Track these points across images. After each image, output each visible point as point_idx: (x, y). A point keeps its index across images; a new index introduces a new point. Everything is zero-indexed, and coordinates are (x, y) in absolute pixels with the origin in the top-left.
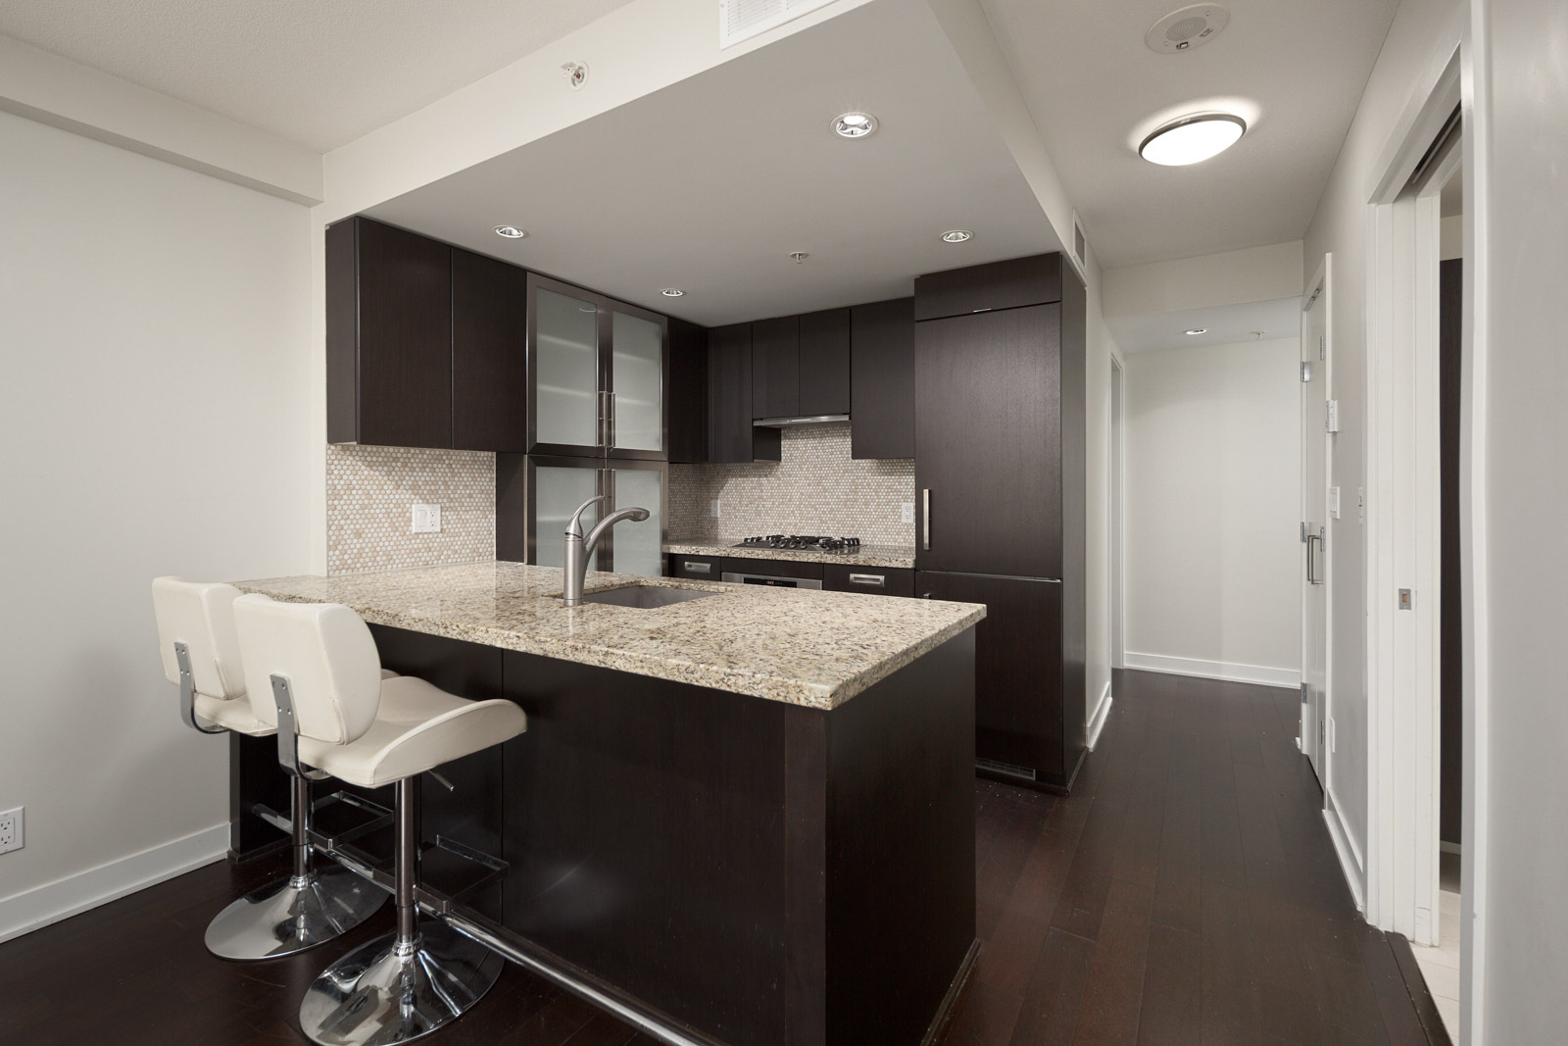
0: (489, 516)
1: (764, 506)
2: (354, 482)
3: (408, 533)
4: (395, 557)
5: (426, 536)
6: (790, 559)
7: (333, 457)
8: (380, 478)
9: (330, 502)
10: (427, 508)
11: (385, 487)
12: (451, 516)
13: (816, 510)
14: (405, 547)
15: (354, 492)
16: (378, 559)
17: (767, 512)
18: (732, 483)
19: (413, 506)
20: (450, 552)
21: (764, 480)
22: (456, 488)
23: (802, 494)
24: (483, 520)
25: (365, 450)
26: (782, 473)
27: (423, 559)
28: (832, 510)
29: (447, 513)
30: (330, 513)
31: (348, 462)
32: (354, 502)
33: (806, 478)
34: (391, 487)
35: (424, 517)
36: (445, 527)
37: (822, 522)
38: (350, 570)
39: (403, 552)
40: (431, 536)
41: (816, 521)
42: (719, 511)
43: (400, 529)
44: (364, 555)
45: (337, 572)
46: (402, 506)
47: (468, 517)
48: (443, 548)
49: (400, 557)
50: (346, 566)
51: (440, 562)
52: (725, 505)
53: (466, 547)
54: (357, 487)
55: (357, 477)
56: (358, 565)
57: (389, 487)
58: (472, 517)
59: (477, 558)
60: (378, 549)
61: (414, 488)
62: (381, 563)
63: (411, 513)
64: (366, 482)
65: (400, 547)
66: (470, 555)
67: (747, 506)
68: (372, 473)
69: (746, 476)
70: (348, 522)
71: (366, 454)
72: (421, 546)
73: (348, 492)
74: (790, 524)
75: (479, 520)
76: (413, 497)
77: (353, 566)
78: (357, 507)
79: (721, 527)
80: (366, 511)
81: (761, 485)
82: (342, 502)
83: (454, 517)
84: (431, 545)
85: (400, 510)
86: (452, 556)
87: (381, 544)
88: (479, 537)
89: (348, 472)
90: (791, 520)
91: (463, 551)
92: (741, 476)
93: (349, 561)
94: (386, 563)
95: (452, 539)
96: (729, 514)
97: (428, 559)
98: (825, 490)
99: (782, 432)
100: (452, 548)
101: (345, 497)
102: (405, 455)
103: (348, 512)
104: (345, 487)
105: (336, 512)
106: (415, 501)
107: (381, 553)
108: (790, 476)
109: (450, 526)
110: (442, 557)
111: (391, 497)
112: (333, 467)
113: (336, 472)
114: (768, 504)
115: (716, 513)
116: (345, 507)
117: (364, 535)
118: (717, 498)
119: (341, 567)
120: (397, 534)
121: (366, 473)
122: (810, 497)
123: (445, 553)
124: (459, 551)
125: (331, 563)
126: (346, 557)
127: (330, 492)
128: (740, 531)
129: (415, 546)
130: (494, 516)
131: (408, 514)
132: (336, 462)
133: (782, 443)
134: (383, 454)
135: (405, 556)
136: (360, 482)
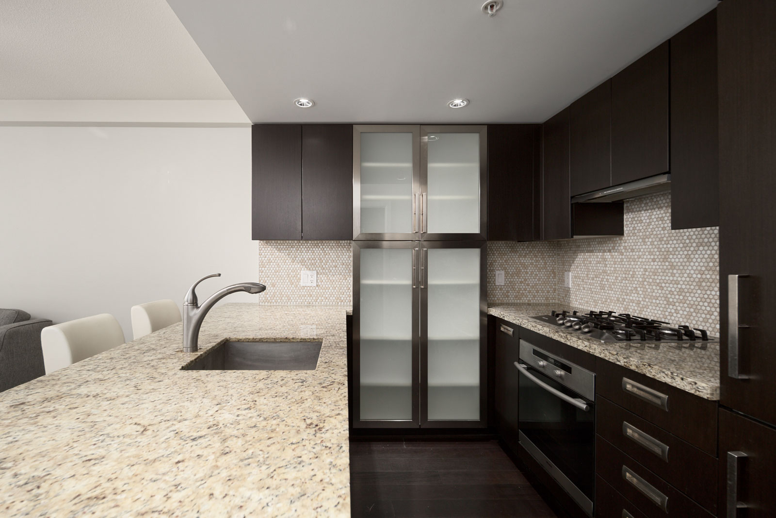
0: (348, 279)
1: (607, 280)
2: (272, 259)
3: (299, 286)
4: (292, 298)
5: (308, 288)
6: (563, 341)
7: (262, 247)
8: (284, 256)
9: (260, 269)
10: (309, 273)
11: (287, 261)
12: (324, 277)
13: (662, 288)
14: (297, 293)
15: (272, 264)
16: (283, 298)
17: (610, 286)
18: (580, 258)
19: (301, 271)
20: (323, 298)
21: (607, 255)
22: (327, 262)
23: (645, 270)
24: (344, 281)
25: (277, 243)
26: (625, 248)
27: (307, 300)
28: (681, 291)
29: (321, 276)
30: (260, 274)
31: (269, 249)
32: (272, 269)
33: (651, 253)
34: (290, 261)
35: (307, 278)
36: (320, 283)
37: (669, 303)
38: (269, 303)
39: (296, 296)
40: (311, 288)
41: (663, 302)
42: (571, 282)
43: (294, 284)
44: (276, 296)
45: (264, 303)
46: (296, 271)
47: (334, 278)
48: (318, 296)
49: (294, 298)
50: (268, 301)
51: (317, 303)
52: (576, 277)
53: (332, 296)
54: (273, 261)
55: (273, 256)
56: (273, 301)
57: (289, 261)
58: (337, 279)
59: (340, 303)
60: (283, 293)
61: (302, 262)
62: (285, 301)
63: (300, 275)
64: (277, 259)
65: (294, 293)
66: (335, 301)
67: (593, 279)
68: (280, 254)
69: (592, 251)
70: (269, 279)
71: (277, 244)
72: (306, 293)
73: (269, 264)
74: (632, 301)
75: (341, 281)
76: (301, 266)
77: (271, 301)
78: (273, 271)
79: (573, 297)
80: (277, 273)
81: (605, 260)
82: (266, 269)
83: (325, 278)
84: (311, 293)
85: (294, 273)
86: (324, 300)
87: (285, 291)
88: (341, 291)
89: (269, 254)
90: (634, 297)
91: (331, 298)
92: (589, 251)
93: (269, 298)
94: (288, 301)
95: (324, 291)
96: (579, 285)
97: (310, 301)
98: (673, 267)
99: (625, 205)
100: (324, 296)
101: (267, 266)
102: (297, 244)
103: (269, 274)
104: (267, 261)
105: (263, 274)
106: (303, 269)
107: (285, 296)
108: (633, 250)
109: (322, 283)
110: (318, 301)
111: (290, 266)
112: (262, 251)
113: (263, 254)
114: (612, 279)
115: (568, 284)
116: (267, 271)
117: (276, 286)
118: (569, 271)
119: (265, 301)
120: (293, 286)
121: (277, 254)
122: (655, 274)
123: (320, 298)
124: (328, 298)
125: (261, 299)
126: (268, 296)
127: (260, 264)
128: (587, 302)
129: (303, 293)
130: (352, 279)
131: (299, 276)
132: (263, 249)
133: (625, 217)
134: (286, 244)
135: (297, 298)
136: (275, 259)
